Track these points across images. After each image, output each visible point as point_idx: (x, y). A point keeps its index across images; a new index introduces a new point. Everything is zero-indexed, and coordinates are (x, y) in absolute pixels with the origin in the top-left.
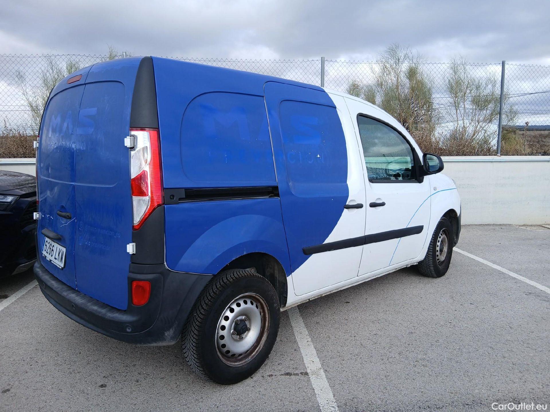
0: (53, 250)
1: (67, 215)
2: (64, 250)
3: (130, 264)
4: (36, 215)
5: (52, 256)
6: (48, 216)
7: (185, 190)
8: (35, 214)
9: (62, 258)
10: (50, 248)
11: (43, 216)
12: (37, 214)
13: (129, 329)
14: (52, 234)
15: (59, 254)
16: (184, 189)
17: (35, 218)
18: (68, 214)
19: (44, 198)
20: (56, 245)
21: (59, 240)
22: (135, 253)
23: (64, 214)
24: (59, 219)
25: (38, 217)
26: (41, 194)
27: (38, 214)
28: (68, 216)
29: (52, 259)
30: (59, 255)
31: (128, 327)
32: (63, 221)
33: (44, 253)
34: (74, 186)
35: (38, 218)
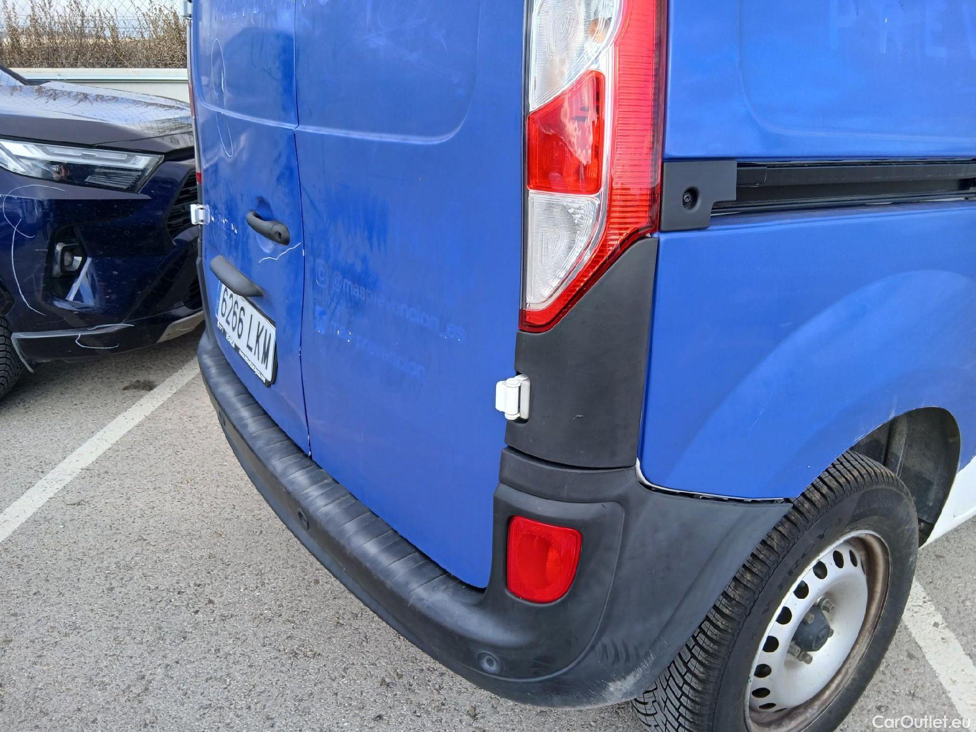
0: (241, 320)
1: (276, 233)
2: (271, 330)
3: (503, 454)
4: (196, 212)
5: (240, 336)
6: (224, 222)
7: (739, 165)
8: (193, 208)
9: (266, 354)
10: (235, 314)
11: (213, 219)
12: (200, 210)
13: (490, 662)
14: (236, 278)
15: (258, 337)
16: (734, 164)
17: (193, 221)
18: (278, 228)
19: (212, 162)
20: (249, 309)
21: (256, 297)
22: (525, 415)
23: (265, 225)
24: (255, 238)
25: (201, 217)
26: (204, 151)
27: (202, 209)
28: (280, 234)
29: (242, 344)
30: (257, 341)
31: (487, 657)
32: (268, 246)
33: (221, 321)
34: (293, 137)
35: (202, 221)
